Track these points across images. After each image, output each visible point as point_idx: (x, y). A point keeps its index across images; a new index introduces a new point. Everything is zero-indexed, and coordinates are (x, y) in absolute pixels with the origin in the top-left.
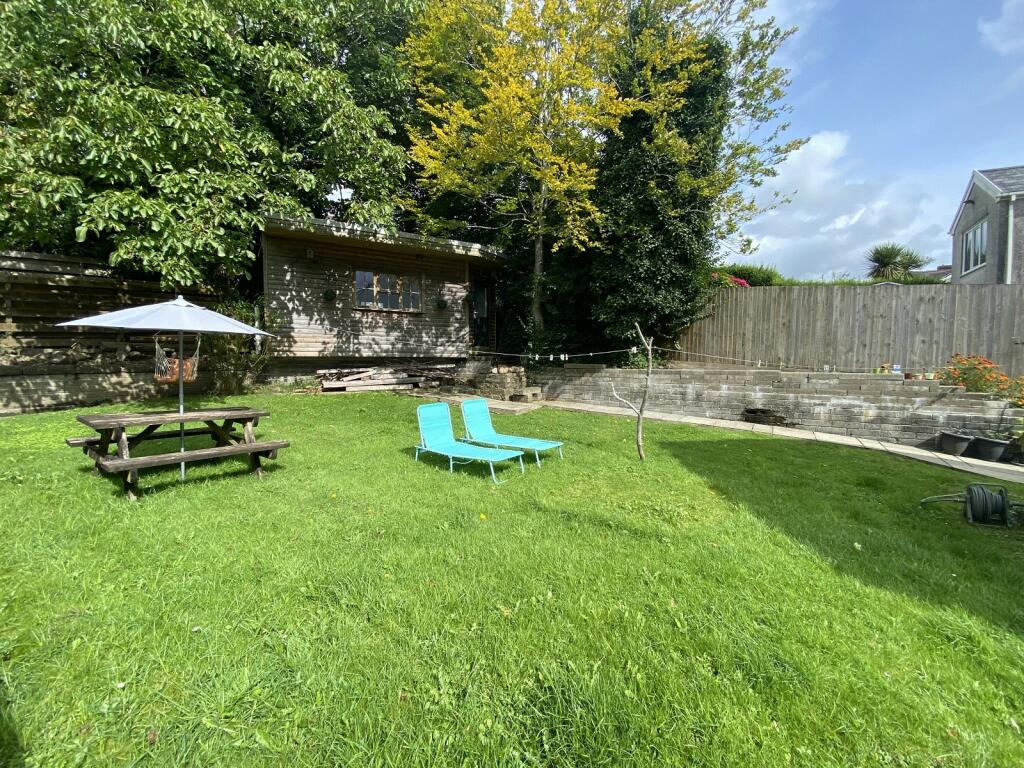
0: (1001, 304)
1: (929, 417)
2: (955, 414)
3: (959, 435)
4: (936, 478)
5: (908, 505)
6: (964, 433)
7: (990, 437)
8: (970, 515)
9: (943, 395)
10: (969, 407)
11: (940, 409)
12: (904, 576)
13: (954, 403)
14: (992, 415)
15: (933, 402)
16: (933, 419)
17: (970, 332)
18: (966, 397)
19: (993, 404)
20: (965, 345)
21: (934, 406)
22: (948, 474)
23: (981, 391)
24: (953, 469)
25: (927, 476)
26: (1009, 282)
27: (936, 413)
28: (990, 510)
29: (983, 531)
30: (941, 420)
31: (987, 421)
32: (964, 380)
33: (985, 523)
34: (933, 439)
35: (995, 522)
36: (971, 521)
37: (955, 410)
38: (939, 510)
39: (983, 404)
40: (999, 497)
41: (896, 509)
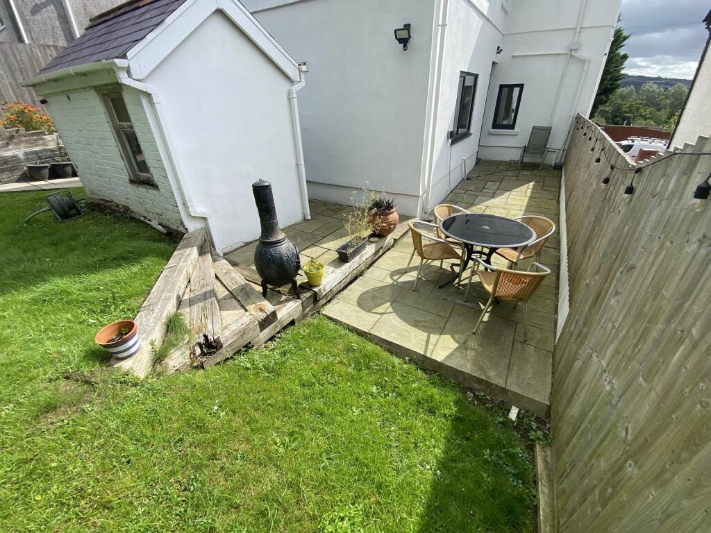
0: (22, 60)
1: (12, 157)
2: (28, 150)
3: (38, 165)
4: (32, 200)
5: (17, 227)
6: (42, 163)
7: (58, 161)
8: (58, 217)
9: (11, 137)
10: (35, 143)
11: (16, 149)
12: (14, 279)
13: (23, 142)
14: (52, 146)
15: (8, 144)
16: (15, 157)
17: (10, 83)
18: (29, 135)
19: (48, 138)
20: (13, 95)
21: (11, 147)
22: (41, 195)
23: (36, 129)
24: (43, 190)
25: (26, 201)
26: (27, 42)
27: (15, 152)
28: (67, 210)
29: (69, 222)
30: (22, 157)
31: (52, 151)
32: (21, 122)
33: (70, 218)
34: (24, 173)
35: (74, 215)
36: (60, 220)
37: (27, 147)
38: (40, 221)
39: (43, 139)
40: (67, 198)
41: (9, 234)
